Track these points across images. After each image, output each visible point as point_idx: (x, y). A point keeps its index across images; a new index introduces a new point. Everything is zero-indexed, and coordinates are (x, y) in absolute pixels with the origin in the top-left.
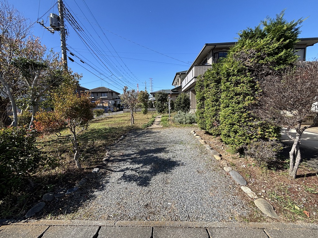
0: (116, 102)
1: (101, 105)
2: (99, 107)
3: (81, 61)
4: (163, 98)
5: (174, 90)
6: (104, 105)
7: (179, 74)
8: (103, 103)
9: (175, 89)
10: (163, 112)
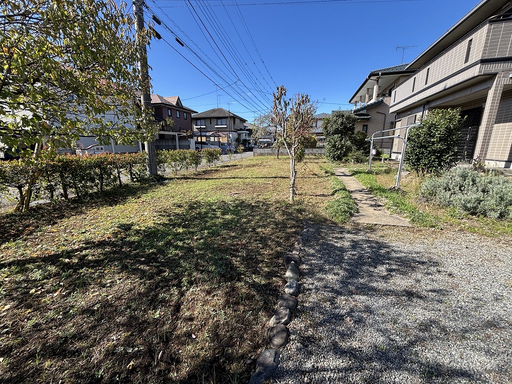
0: (239, 135)
1: (216, 139)
2: (213, 143)
3: (177, 40)
4: (345, 128)
5: (361, 112)
6: (221, 140)
7: (378, 75)
8: (219, 136)
9: (362, 109)
10: (344, 158)
